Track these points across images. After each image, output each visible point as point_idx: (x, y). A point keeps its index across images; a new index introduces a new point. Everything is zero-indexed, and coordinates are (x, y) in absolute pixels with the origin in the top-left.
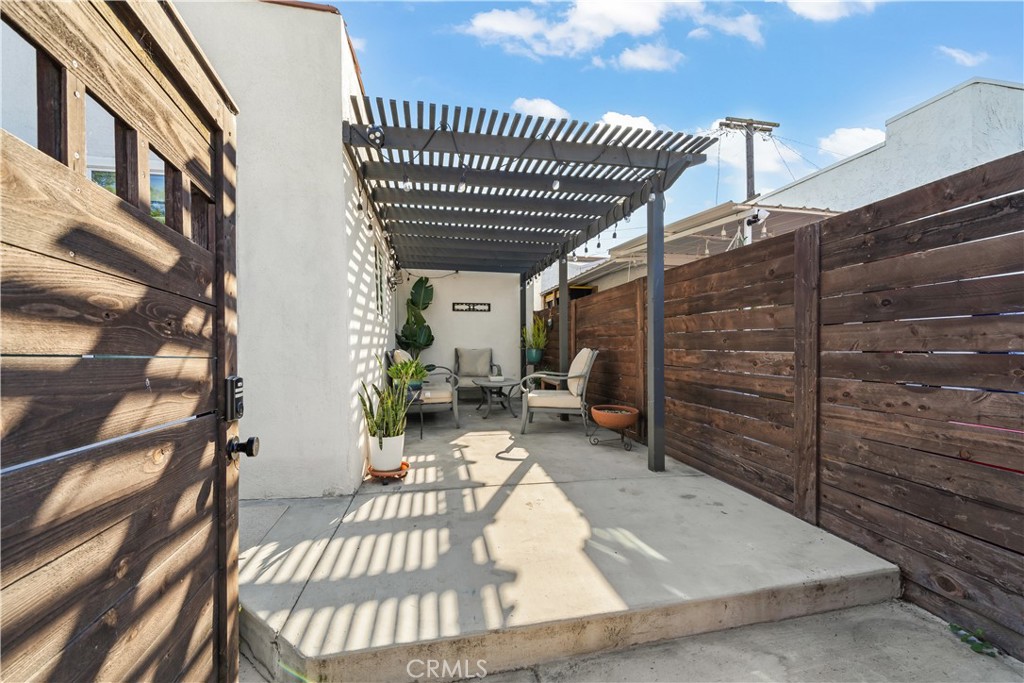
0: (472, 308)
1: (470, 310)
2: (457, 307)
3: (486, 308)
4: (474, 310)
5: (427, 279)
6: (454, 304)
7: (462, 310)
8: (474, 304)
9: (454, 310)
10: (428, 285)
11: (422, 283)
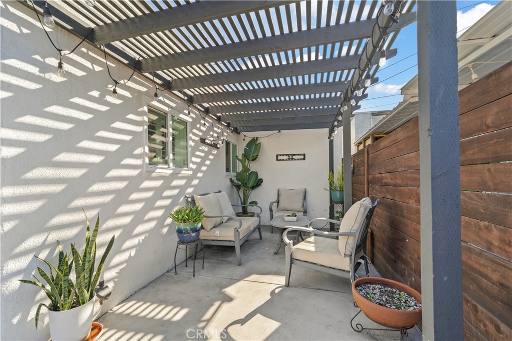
0: (291, 158)
1: (289, 159)
2: (279, 158)
3: (302, 157)
4: (292, 159)
5: (257, 138)
6: (277, 156)
7: (283, 160)
8: (292, 155)
9: (277, 160)
10: (258, 143)
11: (254, 141)
